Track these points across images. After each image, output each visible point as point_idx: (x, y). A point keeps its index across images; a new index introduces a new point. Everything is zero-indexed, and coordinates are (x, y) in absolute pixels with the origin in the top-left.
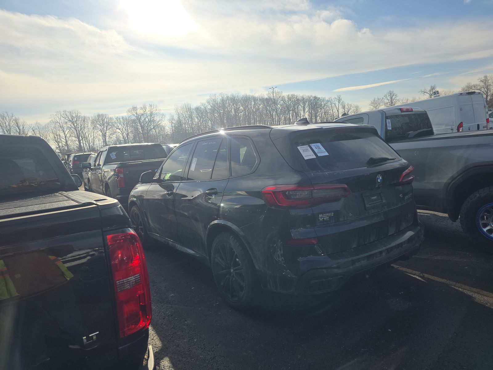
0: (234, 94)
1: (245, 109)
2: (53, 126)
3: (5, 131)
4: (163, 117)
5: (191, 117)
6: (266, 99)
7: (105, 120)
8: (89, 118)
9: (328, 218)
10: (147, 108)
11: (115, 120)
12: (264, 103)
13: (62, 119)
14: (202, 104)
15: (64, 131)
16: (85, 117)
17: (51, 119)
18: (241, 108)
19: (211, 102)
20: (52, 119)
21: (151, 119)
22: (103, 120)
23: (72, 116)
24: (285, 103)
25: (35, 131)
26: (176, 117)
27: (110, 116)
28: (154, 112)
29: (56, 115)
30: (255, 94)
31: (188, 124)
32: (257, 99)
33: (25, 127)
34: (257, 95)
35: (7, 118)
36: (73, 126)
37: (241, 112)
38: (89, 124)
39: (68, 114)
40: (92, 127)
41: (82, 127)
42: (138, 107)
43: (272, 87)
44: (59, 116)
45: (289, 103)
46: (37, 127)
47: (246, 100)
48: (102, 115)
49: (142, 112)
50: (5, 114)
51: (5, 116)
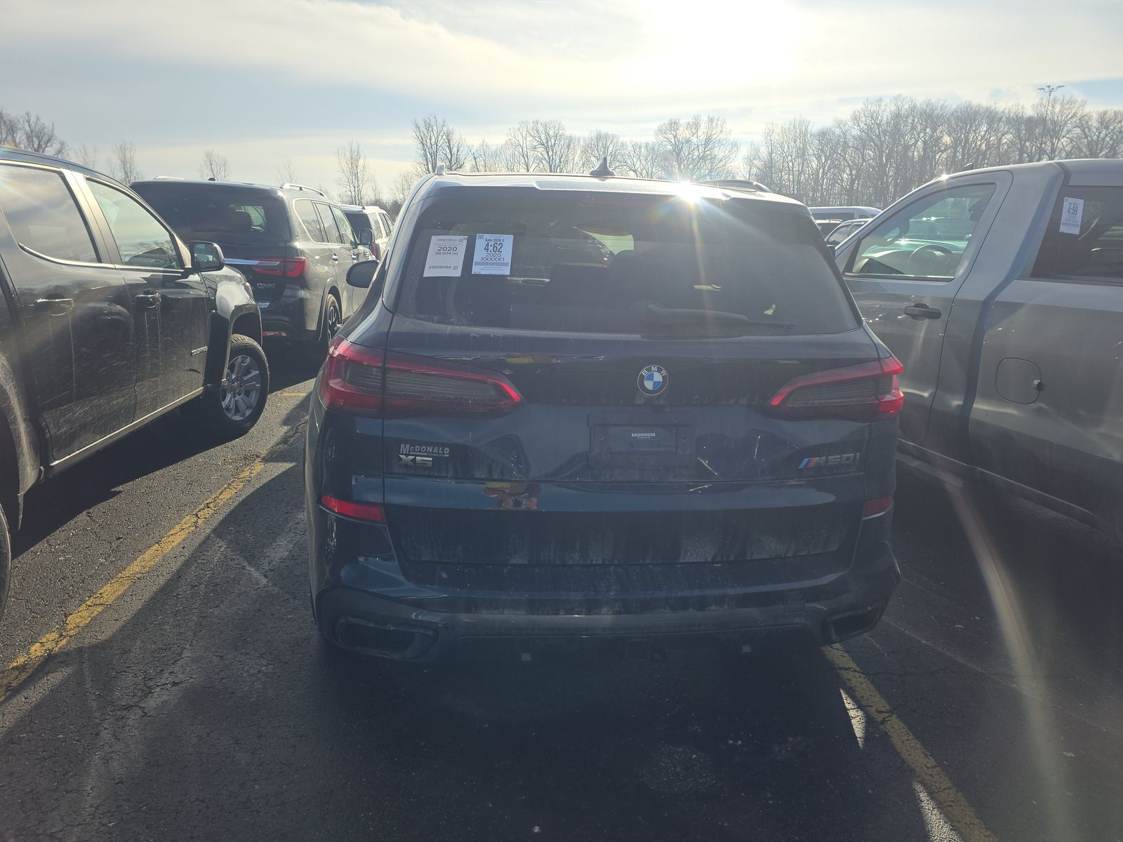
0: (933, 101)
1: (956, 143)
2: (509, 152)
3: (428, 154)
4: (733, 151)
5: (802, 153)
6: (1030, 119)
7: (610, 148)
8: (579, 139)
9: (431, 459)
10: (702, 126)
11: (630, 148)
12: (1018, 130)
13: (529, 138)
14: (839, 124)
15: (527, 166)
16: (571, 139)
17: (507, 138)
18: (947, 139)
19: (863, 119)
20: (510, 137)
21: (704, 152)
22: (606, 148)
23: (547, 134)
24: (1085, 134)
25: (478, 159)
26: (764, 152)
27: (622, 139)
28: (715, 136)
29: (519, 129)
30: (995, 104)
31: (790, 171)
32: (1001, 119)
33: (461, 149)
34: (1003, 106)
35: (435, 128)
36: (546, 156)
37: (942, 152)
38: (577, 156)
39: (541, 129)
40: (582, 163)
41: (562, 160)
42: (682, 122)
43: (1049, 87)
44: (525, 133)
45: (1098, 137)
46: (482, 151)
47: (967, 118)
48: (607, 136)
49: (687, 134)
50: (433, 120)
51: (432, 124)
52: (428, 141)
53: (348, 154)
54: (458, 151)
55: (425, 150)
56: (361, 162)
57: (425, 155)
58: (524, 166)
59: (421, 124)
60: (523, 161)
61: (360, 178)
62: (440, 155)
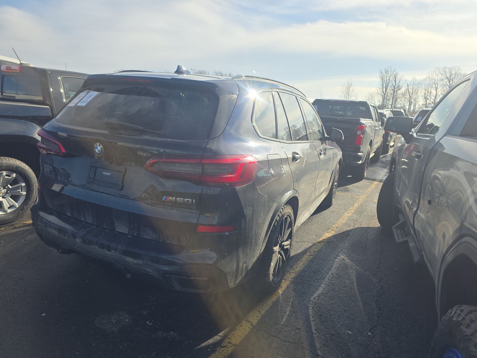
2: (427, 82)
13: (440, 76)
15: (436, 89)
17: (428, 76)
23: (451, 73)
25: (409, 86)
29: (434, 71)
33: (401, 82)
36: (448, 83)
39: (447, 70)
44: (438, 73)
46: (413, 82)
50: (389, 69)
51: (389, 71)
52: (385, 78)
53: (346, 85)
54: (399, 82)
55: (383, 82)
56: (352, 88)
57: (383, 85)
58: (435, 89)
59: (383, 71)
60: (434, 86)
61: (350, 95)
62: (390, 84)
